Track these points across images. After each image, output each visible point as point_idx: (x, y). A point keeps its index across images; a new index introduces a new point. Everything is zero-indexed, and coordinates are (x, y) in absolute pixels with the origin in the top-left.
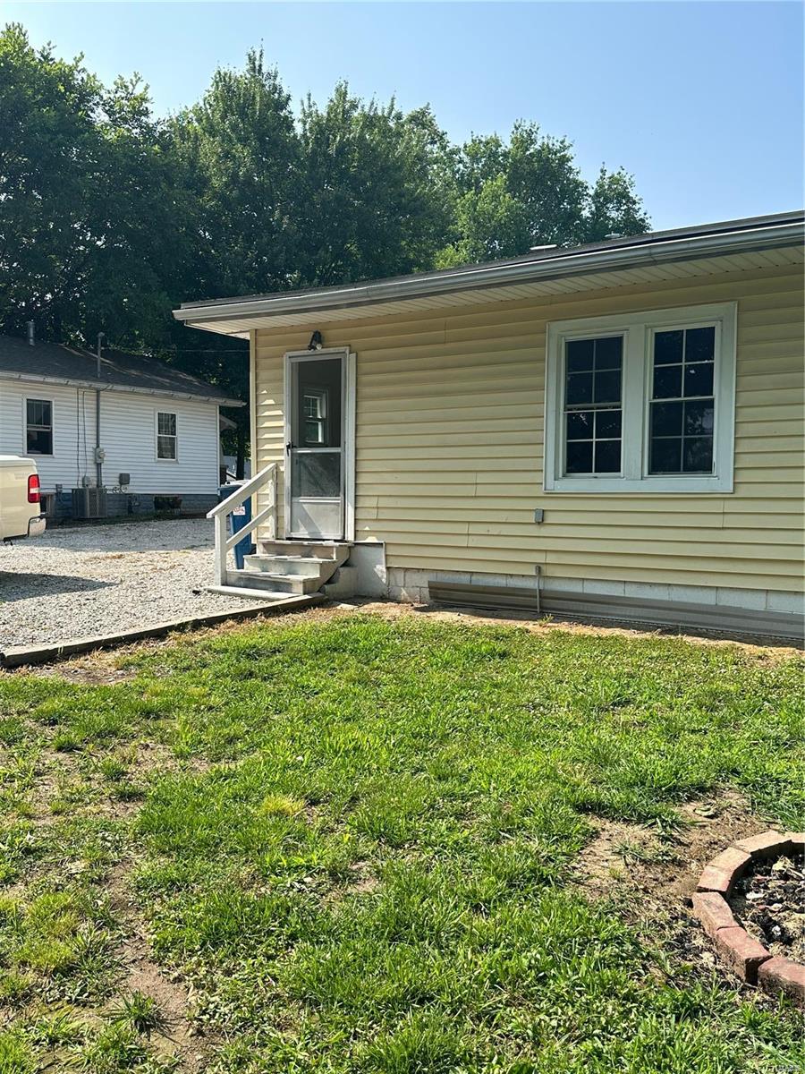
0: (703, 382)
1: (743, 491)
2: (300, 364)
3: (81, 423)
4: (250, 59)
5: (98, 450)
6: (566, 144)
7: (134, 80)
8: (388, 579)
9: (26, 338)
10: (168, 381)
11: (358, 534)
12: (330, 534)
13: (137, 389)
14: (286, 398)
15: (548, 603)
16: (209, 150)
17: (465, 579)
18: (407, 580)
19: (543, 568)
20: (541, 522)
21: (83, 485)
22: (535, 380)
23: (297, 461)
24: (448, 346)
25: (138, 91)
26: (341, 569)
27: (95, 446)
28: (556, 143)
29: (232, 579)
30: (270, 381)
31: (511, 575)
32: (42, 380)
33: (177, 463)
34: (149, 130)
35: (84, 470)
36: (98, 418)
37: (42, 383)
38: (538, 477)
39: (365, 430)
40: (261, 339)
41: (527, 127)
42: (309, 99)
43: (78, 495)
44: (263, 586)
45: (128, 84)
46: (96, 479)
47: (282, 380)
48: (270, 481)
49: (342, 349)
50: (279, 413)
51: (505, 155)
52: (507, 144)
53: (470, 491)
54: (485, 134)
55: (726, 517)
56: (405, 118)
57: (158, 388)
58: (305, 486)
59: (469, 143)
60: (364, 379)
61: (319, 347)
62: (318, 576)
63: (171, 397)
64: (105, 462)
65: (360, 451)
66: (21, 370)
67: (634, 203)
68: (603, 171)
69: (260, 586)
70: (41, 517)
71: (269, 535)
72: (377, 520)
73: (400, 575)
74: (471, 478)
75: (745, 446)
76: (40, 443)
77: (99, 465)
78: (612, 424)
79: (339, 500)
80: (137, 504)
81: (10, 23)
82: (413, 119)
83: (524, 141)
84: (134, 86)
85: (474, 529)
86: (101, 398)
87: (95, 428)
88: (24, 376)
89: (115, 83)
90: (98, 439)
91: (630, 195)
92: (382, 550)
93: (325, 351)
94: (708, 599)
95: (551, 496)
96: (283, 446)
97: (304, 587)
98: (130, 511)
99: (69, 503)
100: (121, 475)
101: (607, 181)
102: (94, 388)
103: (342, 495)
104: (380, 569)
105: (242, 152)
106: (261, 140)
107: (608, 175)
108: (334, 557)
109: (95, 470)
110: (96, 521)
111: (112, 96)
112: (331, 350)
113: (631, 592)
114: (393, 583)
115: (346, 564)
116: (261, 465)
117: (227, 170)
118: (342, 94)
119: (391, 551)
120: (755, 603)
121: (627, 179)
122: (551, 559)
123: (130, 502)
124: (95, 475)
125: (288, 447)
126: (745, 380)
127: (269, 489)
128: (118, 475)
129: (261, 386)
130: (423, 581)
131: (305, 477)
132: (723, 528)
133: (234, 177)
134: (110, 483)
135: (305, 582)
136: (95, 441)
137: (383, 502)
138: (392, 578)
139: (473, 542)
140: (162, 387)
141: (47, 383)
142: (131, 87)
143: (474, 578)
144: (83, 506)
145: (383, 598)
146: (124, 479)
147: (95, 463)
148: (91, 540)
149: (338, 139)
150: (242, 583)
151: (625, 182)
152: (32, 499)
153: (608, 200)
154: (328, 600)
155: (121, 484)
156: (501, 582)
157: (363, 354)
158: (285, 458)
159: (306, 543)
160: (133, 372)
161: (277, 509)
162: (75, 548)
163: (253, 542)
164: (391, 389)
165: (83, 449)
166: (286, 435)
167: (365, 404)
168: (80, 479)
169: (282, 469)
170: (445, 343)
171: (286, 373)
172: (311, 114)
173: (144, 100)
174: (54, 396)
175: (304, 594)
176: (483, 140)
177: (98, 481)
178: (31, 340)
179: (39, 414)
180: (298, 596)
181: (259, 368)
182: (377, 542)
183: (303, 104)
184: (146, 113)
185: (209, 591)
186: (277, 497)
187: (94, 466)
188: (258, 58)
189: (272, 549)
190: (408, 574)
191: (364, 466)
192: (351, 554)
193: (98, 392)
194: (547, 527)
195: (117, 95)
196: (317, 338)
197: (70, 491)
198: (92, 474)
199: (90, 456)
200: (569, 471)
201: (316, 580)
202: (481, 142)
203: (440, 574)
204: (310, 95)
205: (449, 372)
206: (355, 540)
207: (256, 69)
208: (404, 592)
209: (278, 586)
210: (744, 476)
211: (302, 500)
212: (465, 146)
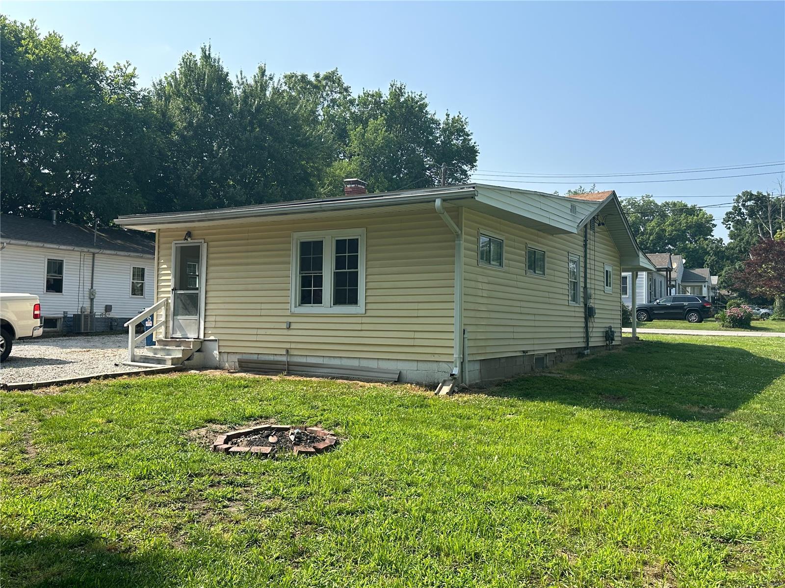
0: (354, 263)
1: (369, 313)
2: (182, 247)
3: (82, 273)
4: (203, 51)
5: (92, 290)
6: (423, 96)
7: (126, 65)
8: (219, 358)
9: (51, 220)
10: (141, 247)
11: (206, 335)
12: (192, 335)
13: (119, 253)
14: (172, 264)
15: (291, 368)
16: (175, 106)
17: (255, 357)
18: (229, 358)
19: (289, 350)
20: (289, 328)
21: (81, 312)
22: (286, 259)
23: (176, 297)
24: (249, 241)
25: (130, 71)
26: (195, 353)
27: (90, 288)
28: (417, 96)
29: (137, 359)
30: (165, 256)
31: (276, 354)
32: (57, 247)
33: (144, 298)
34: (135, 95)
35: (82, 303)
36: (93, 270)
37: (58, 249)
38: (288, 306)
39: (210, 282)
40: (161, 234)
41: (399, 86)
42: (241, 74)
43: (77, 317)
44: (152, 362)
45: (123, 67)
46: (89, 308)
47: (171, 255)
48: (163, 308)
49: (200, 241)
50: (169, 272)
51: (385, 103)
52: (386, 95)
53: (258, 313)
54: (372, 90)
55: (363, 325)
56: (321, 76)
57: (134, 252)
58: (181, 310)
59: (362, 94)
60: (211, 256)
61: (189, 239)
62: (181, 356)
63: (142, 257)
64: (96, 298)
65: (208, 293)
66: (45, 241)
67: (468, 135)
68: (448, 115)
69: (150, 362)
70: (40, 327)
71: (162, 336)
72: (215, 327)
73: (225, 356)
74: (258, 306)
75: (370, 292)
76: (55, 286)
77: (92, 300)
78: (319, 281)
79: (196, 317)
80: (116, 324)
81: (51, 32)
82: (326, 78)
83: (397, 93)
84: (126, 69)
85: (260, 332)
86: (96, 258)
87: (91, 277)
88: (47, 245)
89: (114, 67)
90: (92, 284)
91: (466, 130)
92: (216, 344)
93: (191, 241)
94: (355, 363)
95: (293, 315)
96: (170, 289)
97: (172, 362)
98: (111, 329)
99: (71, 323)
100: (106, 306)
101: (451, 122)
102: (91, 252)
103: (198, 315)
104: (216, 353)
105: (197, 108)
106: (208, 100)
107: (451, 117)
108: (192, 346)
109: (89, 303)
110: (87, 334)
111: (112, 75)
112: (196, 241)
113: (326, 361)
114: (222, 360)
115: (199, 351)
116: (159, 299)
117: (186, 119)
118: (263, 72)
119: (221, 343)
120: (373, 365)
121: (463, 119)
122: (293, 346)
123: (111, 323)
124: (90, 306)
125: (173, 290)
126: (369, 263)
127: (162, 312)
128: (104, 306)
129: (161, 258)
130: (235, 358)
131: (181, 305)
132: (361, 330)
133: (190, 123)
134: (99, 311)
135: (172, 359)
136: (90, 285)
137: (218, 318)
138: (221, 358)
139: (259, 338)
140: (136, 251)
141: (61, 249)
142: (124, 69)
143: (260, 356)
144: (79, 326)
145: (216, 368)
146: (108, 308)
147: (90, 298)
148: (76, 343)
149: (256, 102)
150: (142, 361)
151: (462, 122)
152: (36, 317)
153: (452, 134)
154: (185, 369)
155: (106, 311)
156: (271, 358)
157: (210, 243)
158: (171, 295)
159: (178, 340)
160: (119, 242)
161: (166, 322)
162: (63, 347)
163: (154, 340)
164: (236, 261)
165: (82, 289)
166: (172, 284)
167: (211, 269)
168: (80, 308)
169: (170, 301)
170: (248, 240)
171: (173, 251)
172: (243, 83)
173: (133, 76)
174: (65, 257)
175: (172, 365)
176: (371, 93)
177: (91, 310)
178: (54, 222)
179: (55, 268)
180: (169, 365)
181: (160, 248)
182: (214, 339)
183: (237, 76)
184: (134, 84)
185: (124, 364)
186: (166, 316)
187: (89, 300)
188: (207, 49)
189: (162, 343)
190: (229, 355)
191: (210, 300)
192: (201, 346)
193: (94, 254)
194: (292, 330)
195: (115, 74)
196: (189, 234)
197: (72, 316)
198: (87, 305)
199: (87, 294)
200: (302, 303)
201: (180, 358)
202: (369, 94)
203: (244, 355)
204: (241, 72)
205: (250, 254)
206: (204, 337)
207: (206, 57)
208: (227, 365)
209: (160, 361)
210: (369, 306)
211: (179, 317)
212: (359, 97)
